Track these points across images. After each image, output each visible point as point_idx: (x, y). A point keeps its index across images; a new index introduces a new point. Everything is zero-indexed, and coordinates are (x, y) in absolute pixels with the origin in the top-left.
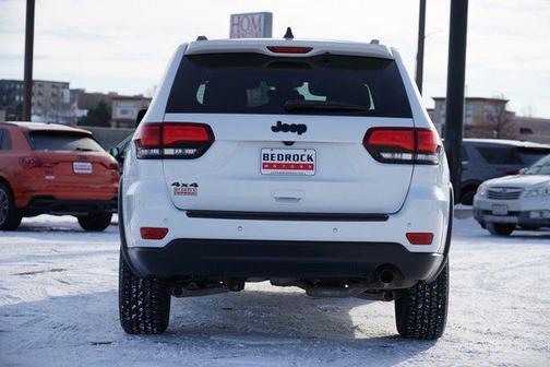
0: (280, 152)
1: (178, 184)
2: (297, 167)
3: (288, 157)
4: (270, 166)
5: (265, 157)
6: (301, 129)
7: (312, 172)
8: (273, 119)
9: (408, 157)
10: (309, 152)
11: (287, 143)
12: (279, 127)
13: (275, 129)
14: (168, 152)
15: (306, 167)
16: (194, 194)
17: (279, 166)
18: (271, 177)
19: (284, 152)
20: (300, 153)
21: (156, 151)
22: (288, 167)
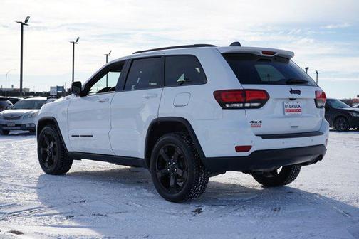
0: (290, 104)
1: (252, 122)
2: (296, 111)
3: (293, 106)
4: (288, 111)
6: (298, 92)
7: (301, 113)
8: (290, 87)
10: (299, 104)
11: (292, 99)
13: (290, 92)
14: (247, 105)
15: (299, 111)
16: (260, 126)
20: (296, 104)
21: (241, 105)
22: (293, 111)
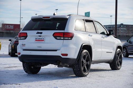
0: (38, 38)
1: (23, 44)
2: (41, 41)
3: (40, 39)
4: (37, 41)
5: (36, 39)
6: (41, 33)
7: (44, 42)
8: (37, 31)
9: (62, 38)
10: (44, 38)
12: (38, 33)
13: (37, 33)
14: (21, 38)
15: (43, 41)
17: (38, 41)
18: (37, 43)
19: (39, 38)
20: (42, 38)
22: (40, 41)
